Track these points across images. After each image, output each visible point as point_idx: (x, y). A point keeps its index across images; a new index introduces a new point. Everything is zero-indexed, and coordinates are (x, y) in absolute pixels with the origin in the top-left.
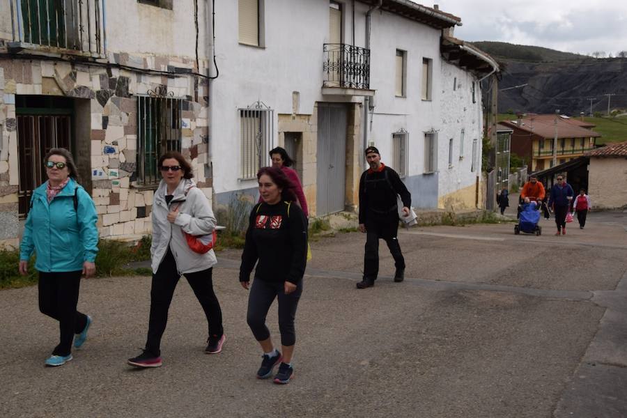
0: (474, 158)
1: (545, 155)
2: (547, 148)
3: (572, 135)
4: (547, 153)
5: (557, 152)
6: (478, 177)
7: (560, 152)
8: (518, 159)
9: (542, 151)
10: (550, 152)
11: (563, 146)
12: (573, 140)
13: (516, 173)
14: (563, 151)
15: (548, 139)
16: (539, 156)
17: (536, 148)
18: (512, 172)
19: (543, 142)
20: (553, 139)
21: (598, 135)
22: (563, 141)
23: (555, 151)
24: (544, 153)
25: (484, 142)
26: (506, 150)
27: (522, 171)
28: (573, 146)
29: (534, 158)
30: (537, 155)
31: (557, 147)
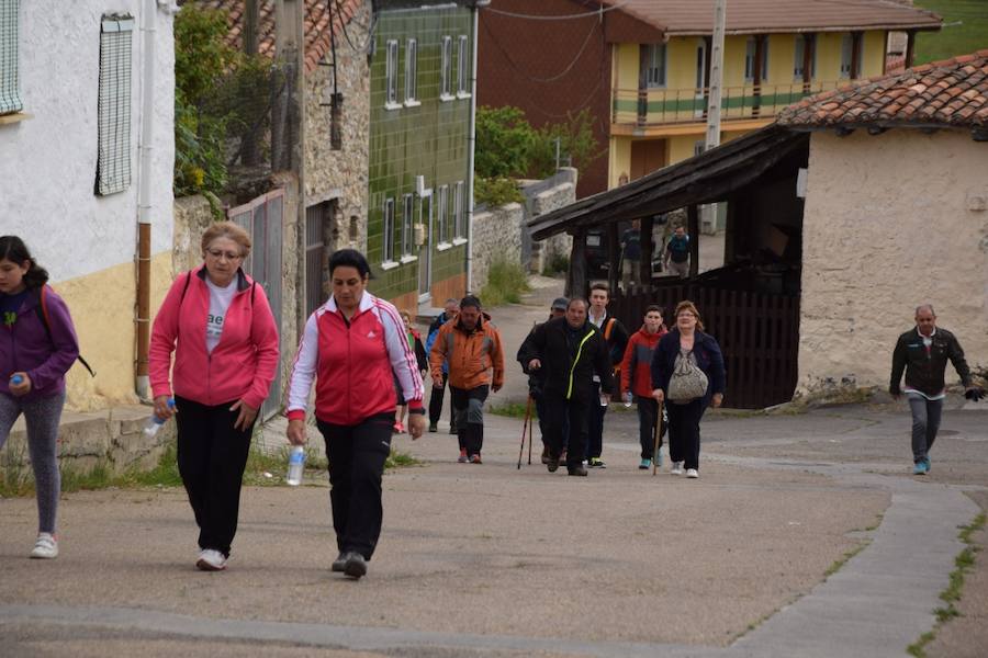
0: (109, 113)
1: (670, 116)
2: (680, 83)
3: (802, 22)
4: (678, 106)
5: (727, 103)
6: (144, 230)
7: (742, 102)
8: (532, 137)
9: (654, 96)
10: (693, 105)
11: (757, 72)
12: (807, 44)
13: (514, 206)
14: (757, 101)
15: (684, 39)
16: (641, 125)
17: (625, 80)
18: (490, 202)
19: (663, 48)
20: (708, 40)
21: (926, 21)
22: (756, 48)
23: (716, 100)
24: (664, 106)
25: (190, 36)
26: (453, 90)
27: (544, 195)
28: (806, 72)
29: (614, 130)
30: (632, 117)
31: (729, 79)
